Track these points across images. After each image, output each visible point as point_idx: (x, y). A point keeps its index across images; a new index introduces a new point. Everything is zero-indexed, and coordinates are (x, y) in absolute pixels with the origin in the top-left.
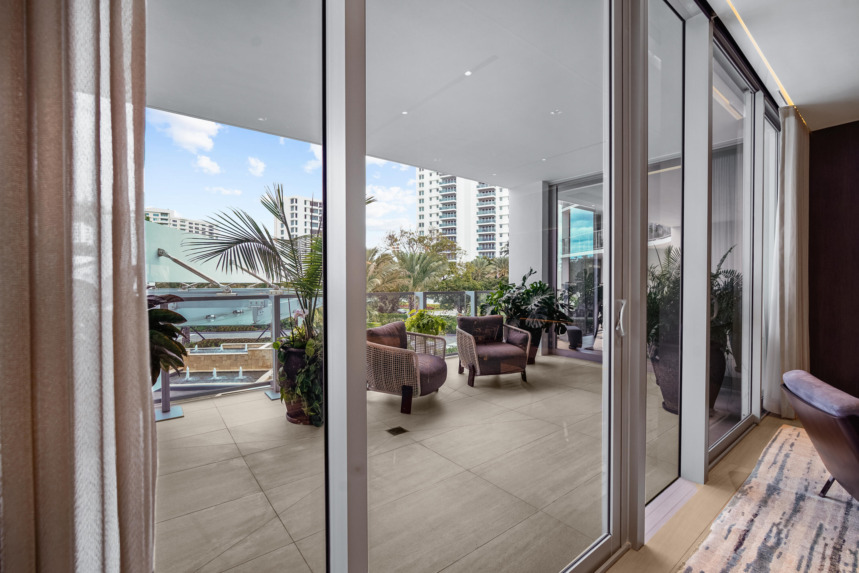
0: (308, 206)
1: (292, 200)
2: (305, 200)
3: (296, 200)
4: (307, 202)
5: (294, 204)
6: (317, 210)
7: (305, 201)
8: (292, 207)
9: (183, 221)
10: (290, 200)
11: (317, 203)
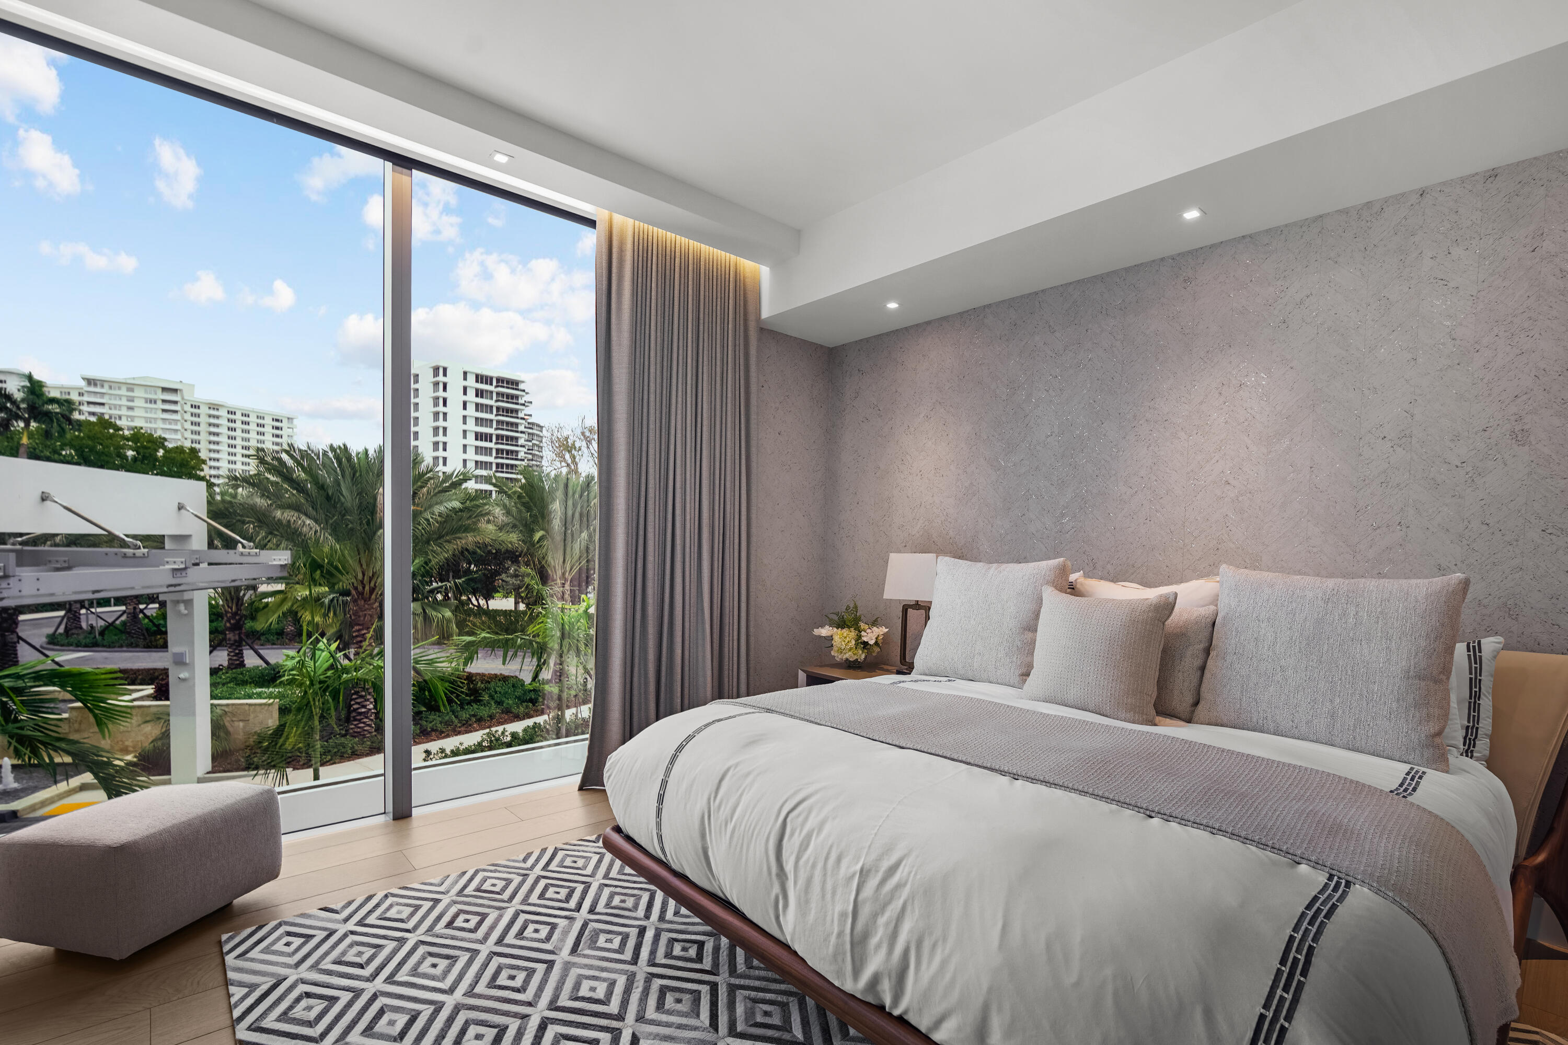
0: (471, 382)
1: (436, 370)
2: (466, 369)
3: (445, 370)
4: (468, 375)
5: (441, 378)
6: (491, 392)
7: (465, 373)
8: (436, 384)
9: (214, 407)
10: (432, 370)
11: (491, 378)
